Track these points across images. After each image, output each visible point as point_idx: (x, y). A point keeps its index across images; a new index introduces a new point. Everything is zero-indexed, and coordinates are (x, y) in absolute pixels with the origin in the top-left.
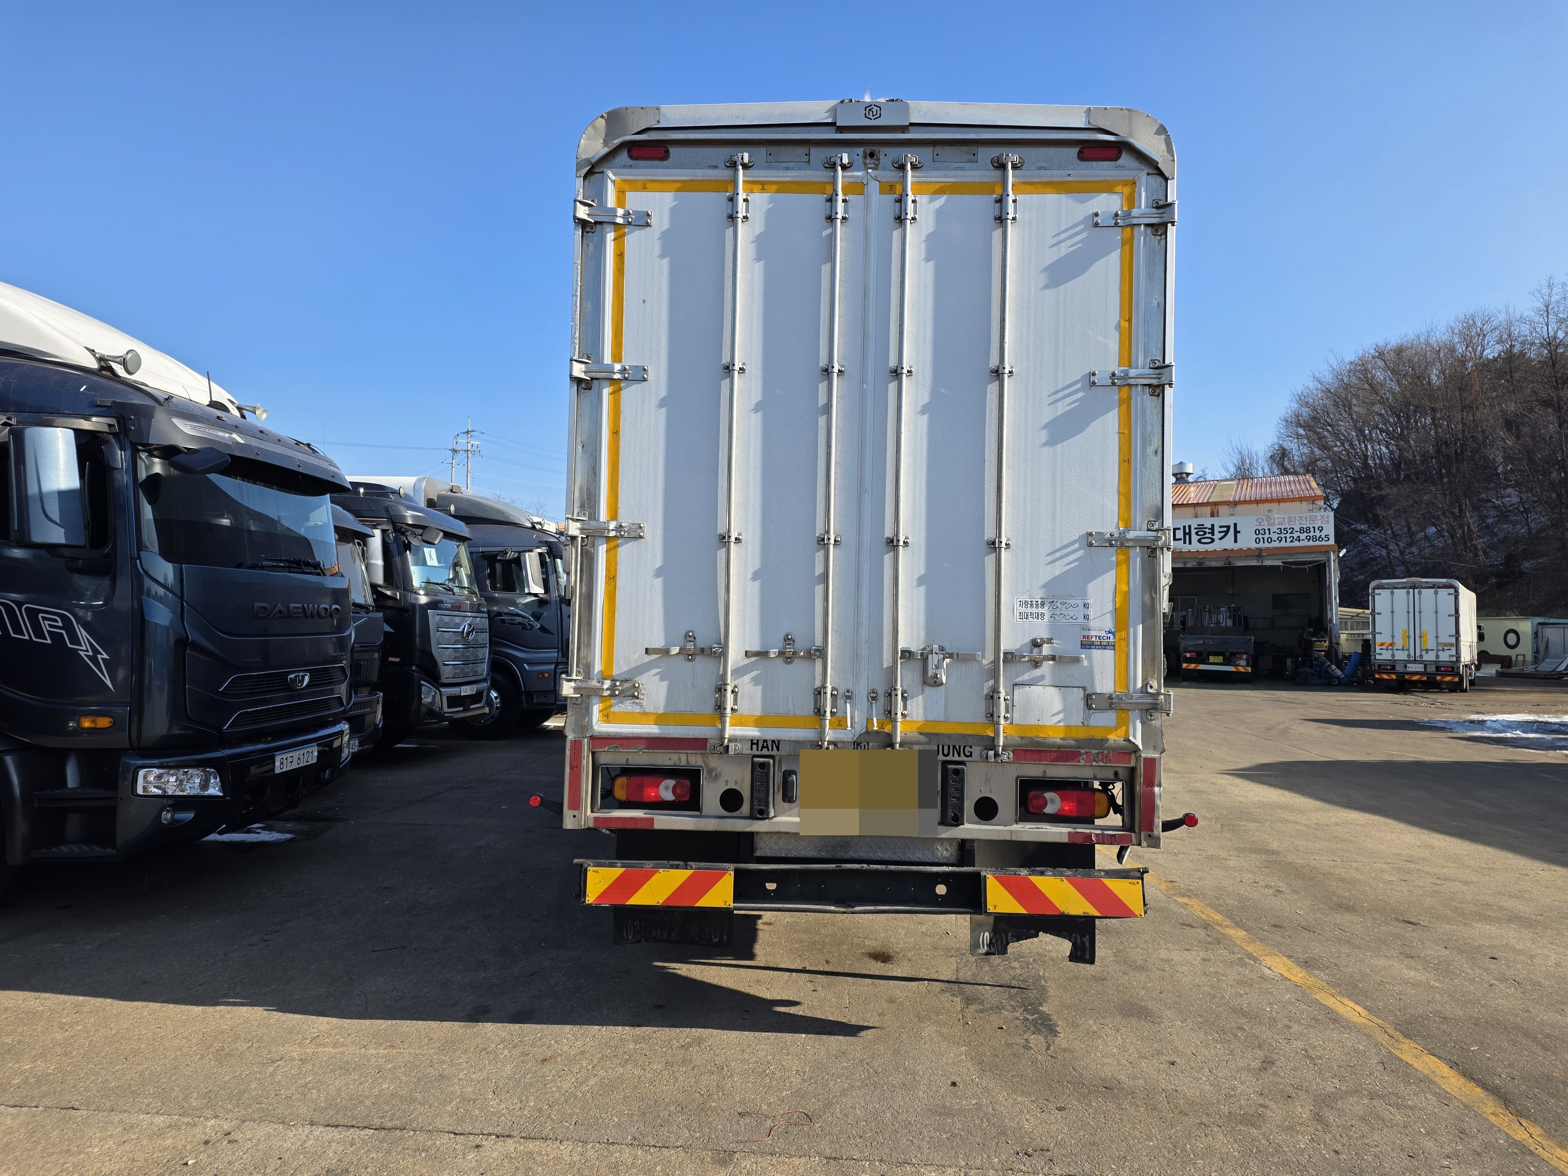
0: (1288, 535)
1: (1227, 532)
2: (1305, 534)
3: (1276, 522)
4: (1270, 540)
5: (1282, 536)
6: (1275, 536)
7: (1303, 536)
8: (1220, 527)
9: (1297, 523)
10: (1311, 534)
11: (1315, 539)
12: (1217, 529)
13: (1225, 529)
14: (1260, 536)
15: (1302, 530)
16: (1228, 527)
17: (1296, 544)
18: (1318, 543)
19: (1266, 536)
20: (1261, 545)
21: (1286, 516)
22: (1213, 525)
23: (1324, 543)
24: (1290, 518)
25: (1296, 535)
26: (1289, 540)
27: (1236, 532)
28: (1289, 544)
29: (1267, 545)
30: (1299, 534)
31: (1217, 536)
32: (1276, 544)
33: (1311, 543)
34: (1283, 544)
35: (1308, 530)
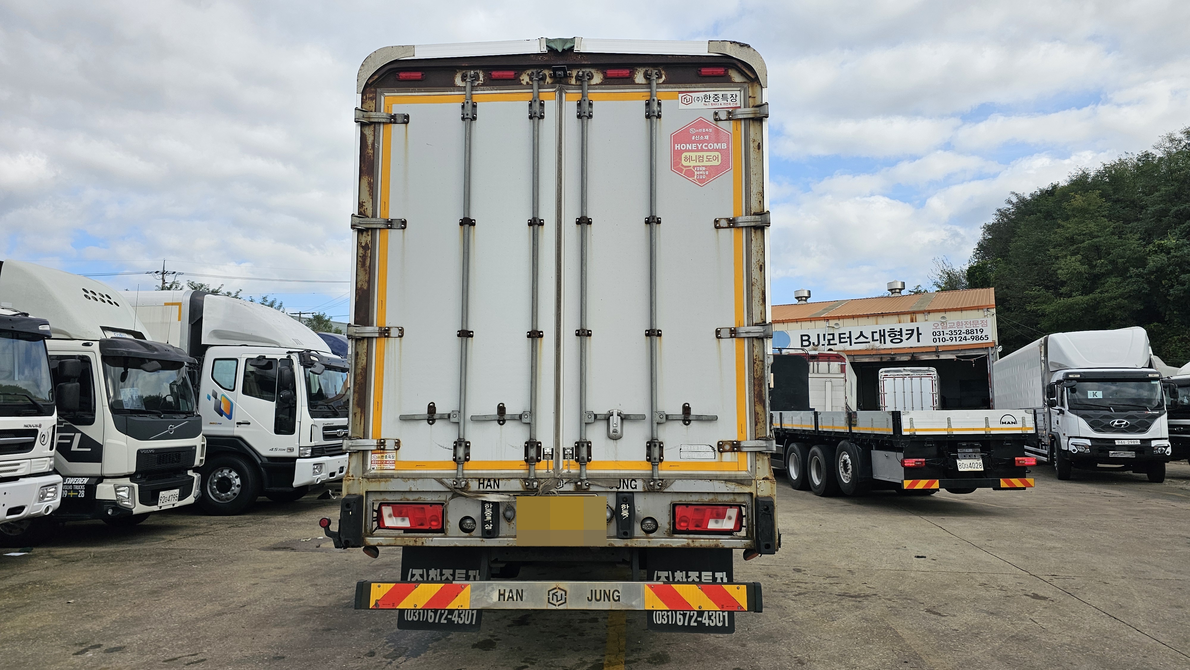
0: (957, 336)
1: (912, 334)
2: (970, 335)
3: (948, 326)
4: (944, 340)
5: (953, 336)
6: (947, 337)
8: (907, 330)
9: (964, 327)
10: (975, 335)
11: (977, 338)
12: (904, 332)
13: (910, 332)
14: (937, 337)
15: (967, 332)
16: (913, 330)
17: (964, 342)
18: (980, 341)
19: (941, 337)
20: (938, 344)
21: (955, 322)
22: (901, 329)
23: (984, 341)
24: (958, 322)
25: (963, 336)
26: (958, 339)
28: (958, 343)
29: (942, 343)
31: (905, 337)
32: (948, 343)
33: (975, 342)
34: (954, 343)
35: (972, 332)
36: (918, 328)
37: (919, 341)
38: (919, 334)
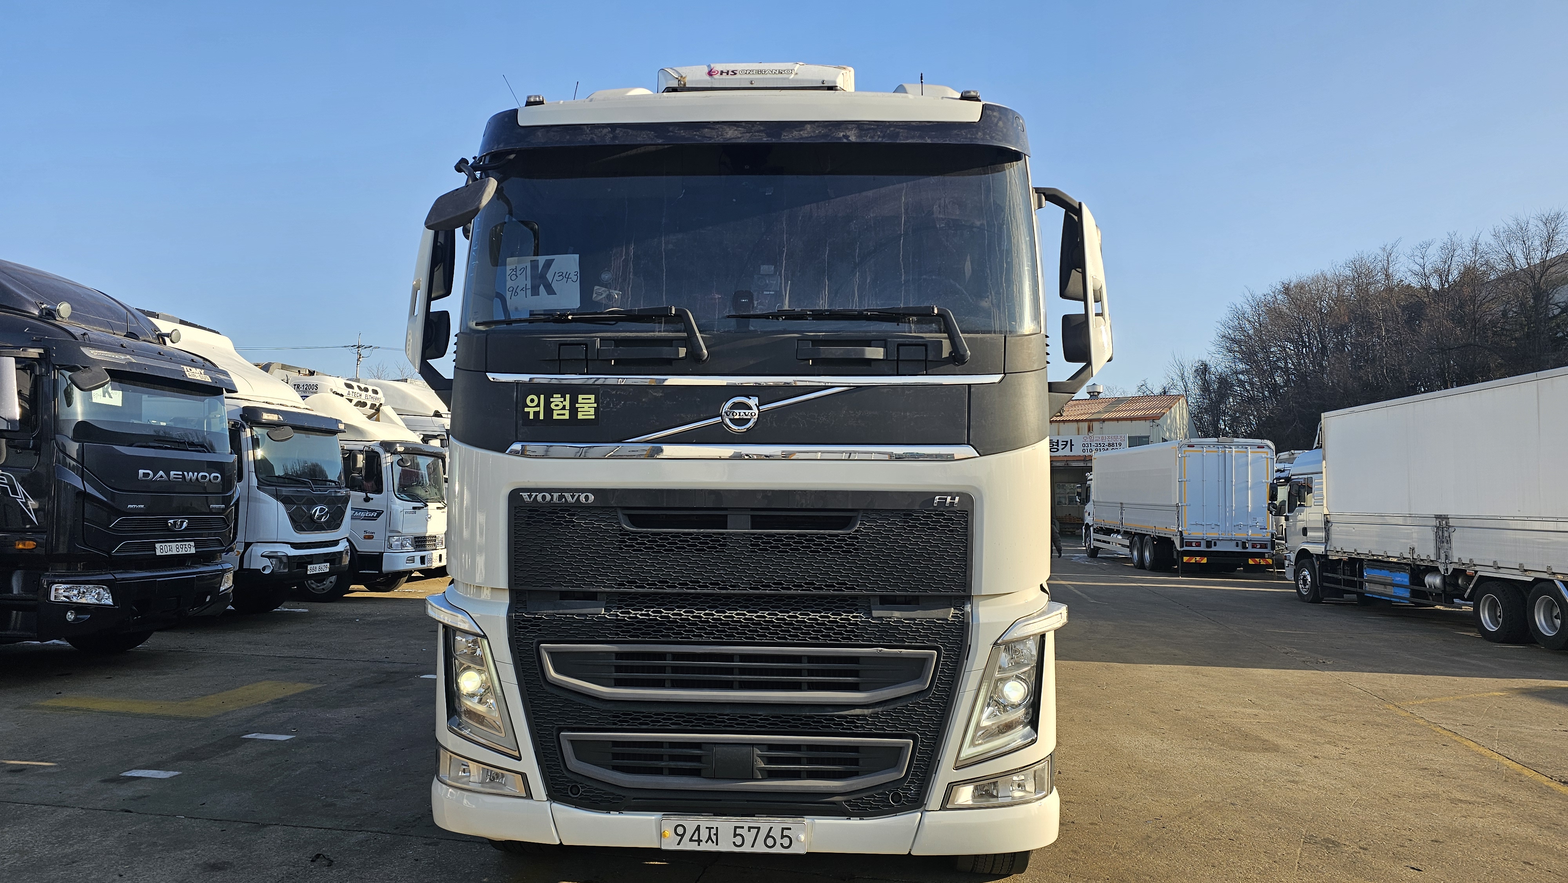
1: (1066, 445)
8: (1063, 442)
12: (1060, 443)
16: (1067, 442)
22: (1058, 440)
31: (1060, 447)
36: (1071, 440)
37: (1071, 451)
38: (1072, 445)
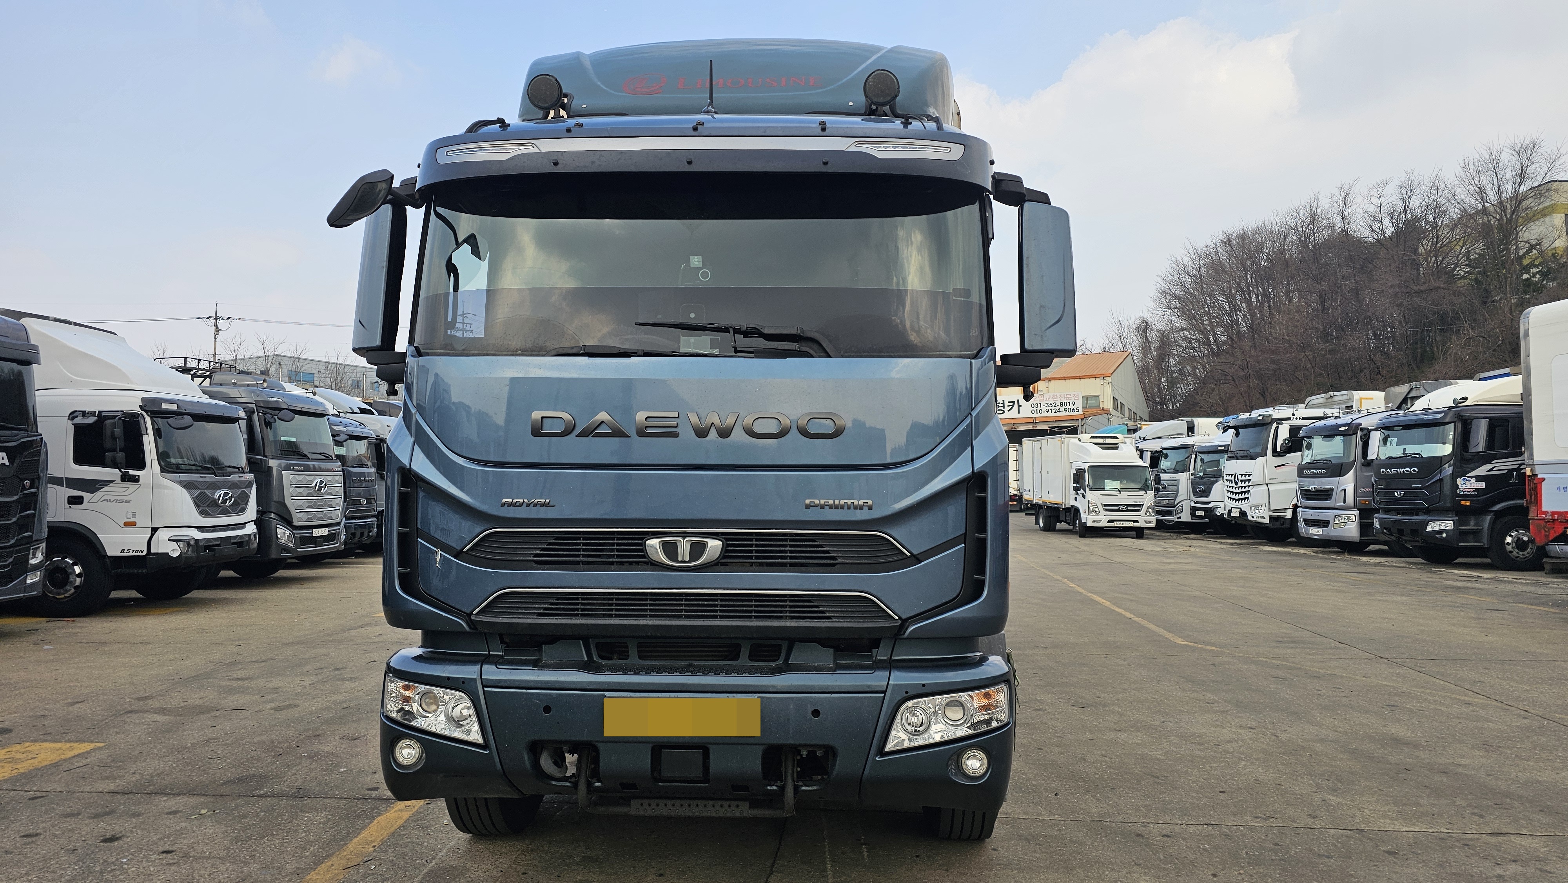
0: (1053, 408)
1: (1013, 406)
2: (1064, 407)
3: (1045, 398)
4: (1041, 411)
5: (1049, 408)
6: (1044, 409)
7: (1062, 408)
8: (1009, 402)
9: (1059, 399)
10: (1068, 407)
11: (1070, 410)
12: (1006, 404)
13: (1012, 404)
14: (1035, 409)
15: (1061, 404)
16: (1014, 402)
17: (1058, 414)
18: (1072, 413)
19: (1038, 409)
20: (1035, 415)
21: (1051, 395)
22: (1004, 401)
23: (1075, 413)
24: (1054, 396)
25: (1057, 408)
26: (1053, 411)
27: (1019, 406)
28: (1053, 414)
29: (1039, 415)
30: (1059, 407)
31: (1007, 408)
32: (1044, 414)
33: (1067, 413)
34: (1049, 414)
35: (1065, 404)
36: (1018, 401)
37: (1019, 413)
